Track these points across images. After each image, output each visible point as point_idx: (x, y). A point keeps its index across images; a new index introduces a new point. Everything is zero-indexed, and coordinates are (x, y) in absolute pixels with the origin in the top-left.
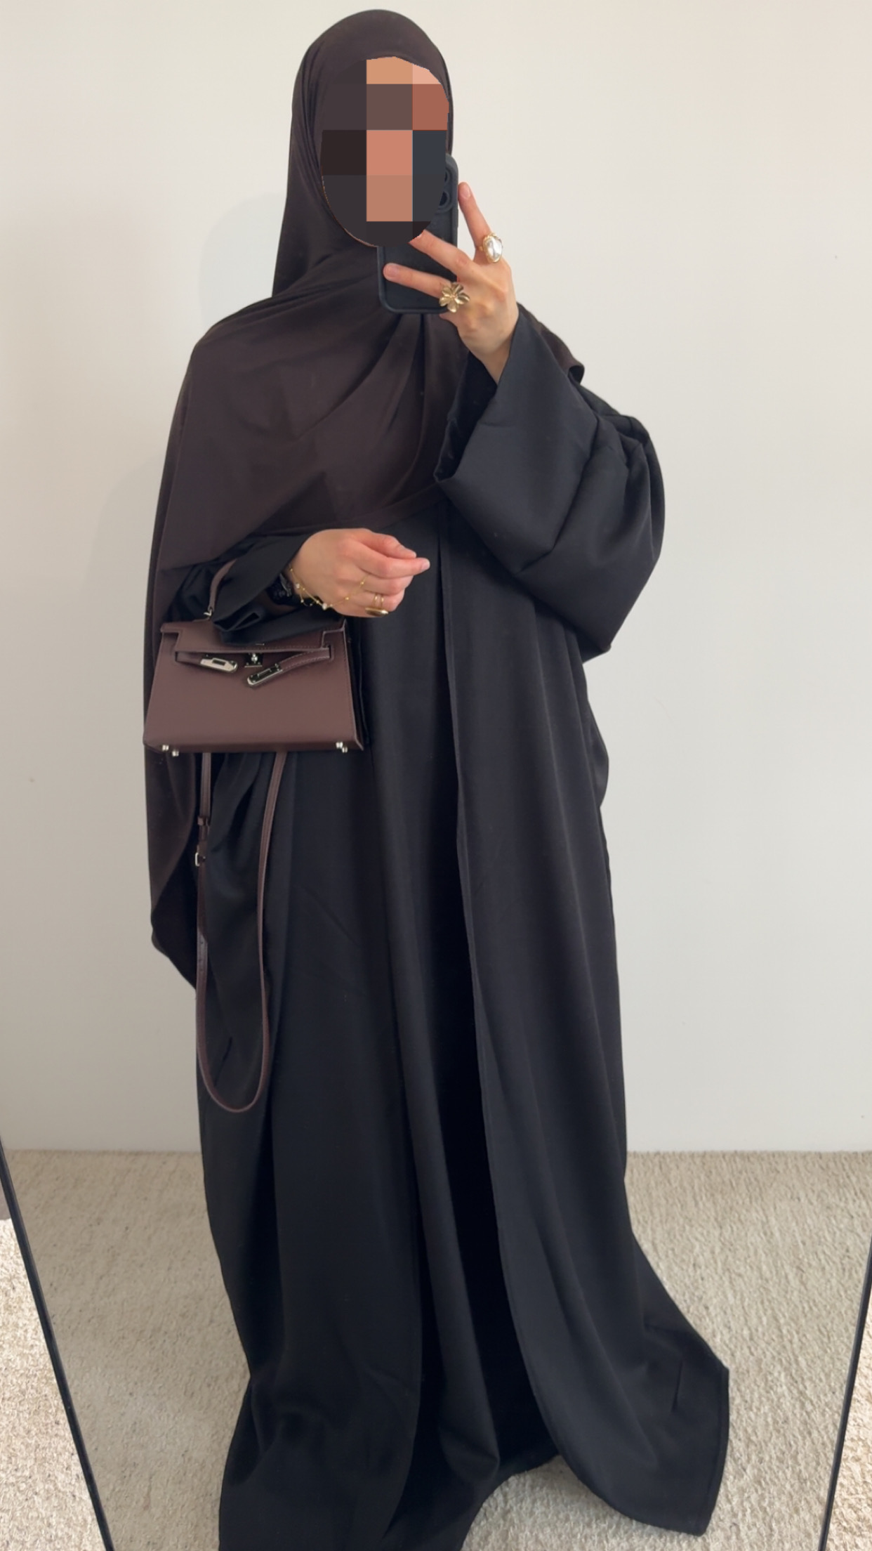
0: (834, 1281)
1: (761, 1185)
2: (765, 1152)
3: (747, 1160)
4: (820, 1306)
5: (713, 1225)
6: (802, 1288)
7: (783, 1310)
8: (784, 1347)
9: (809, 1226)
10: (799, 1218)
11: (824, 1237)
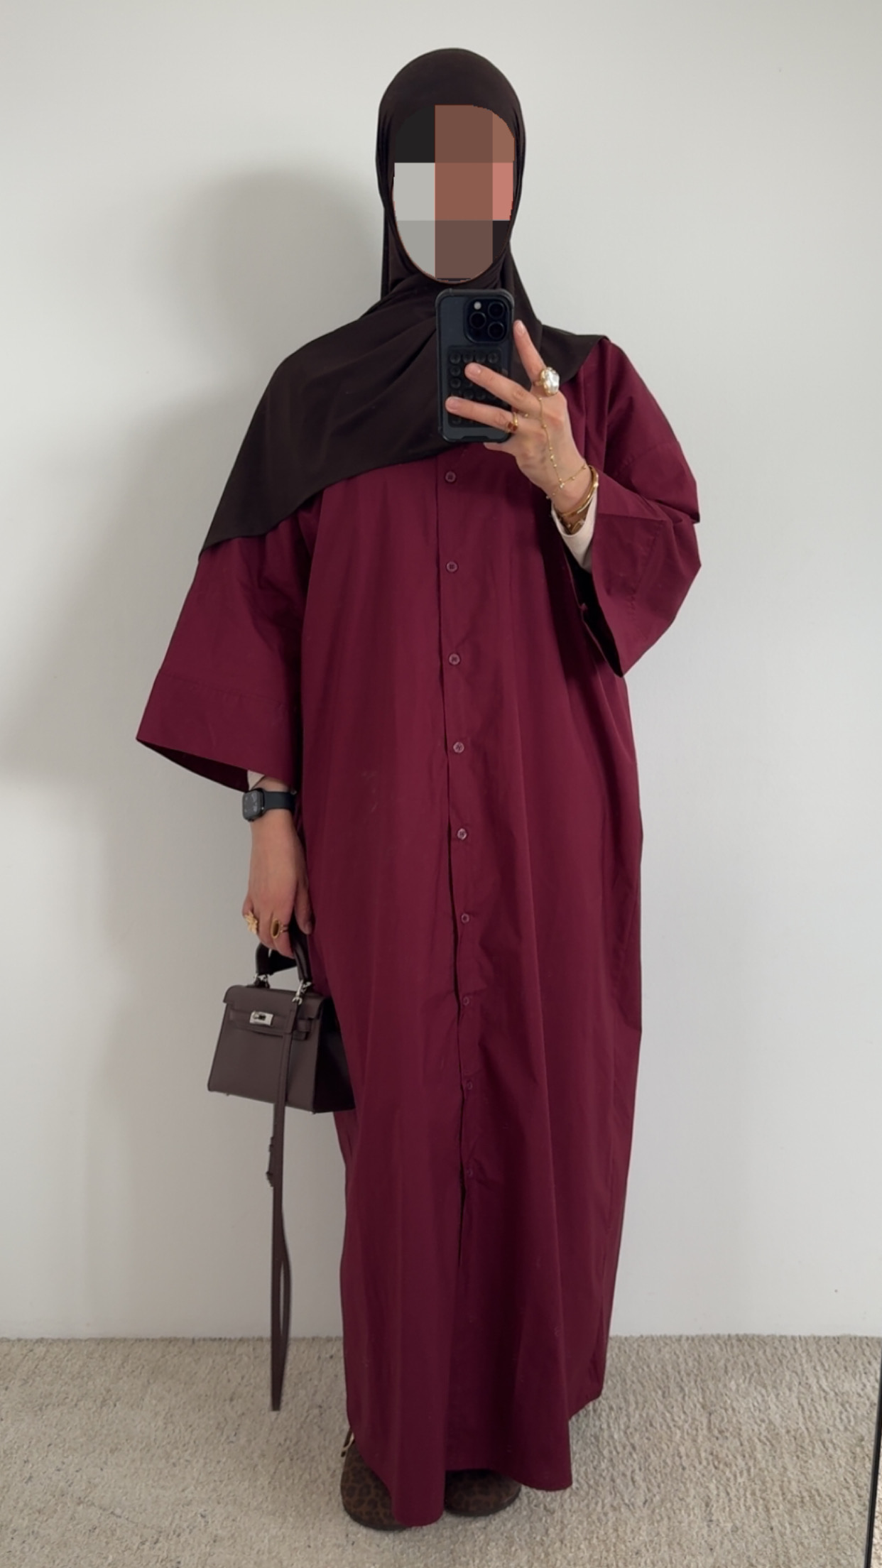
0: (841, 1471)
1: (762, 1370)
2: (768, 1336)
3: (746, 1344)
4: (823, 1495)
5: (699, 1411)
6: (802, 1478)
7: (778, 1501)
8: (773, 1539)
9: (817, 1411)
10: (805, 1406)
11: (834, 1426)
